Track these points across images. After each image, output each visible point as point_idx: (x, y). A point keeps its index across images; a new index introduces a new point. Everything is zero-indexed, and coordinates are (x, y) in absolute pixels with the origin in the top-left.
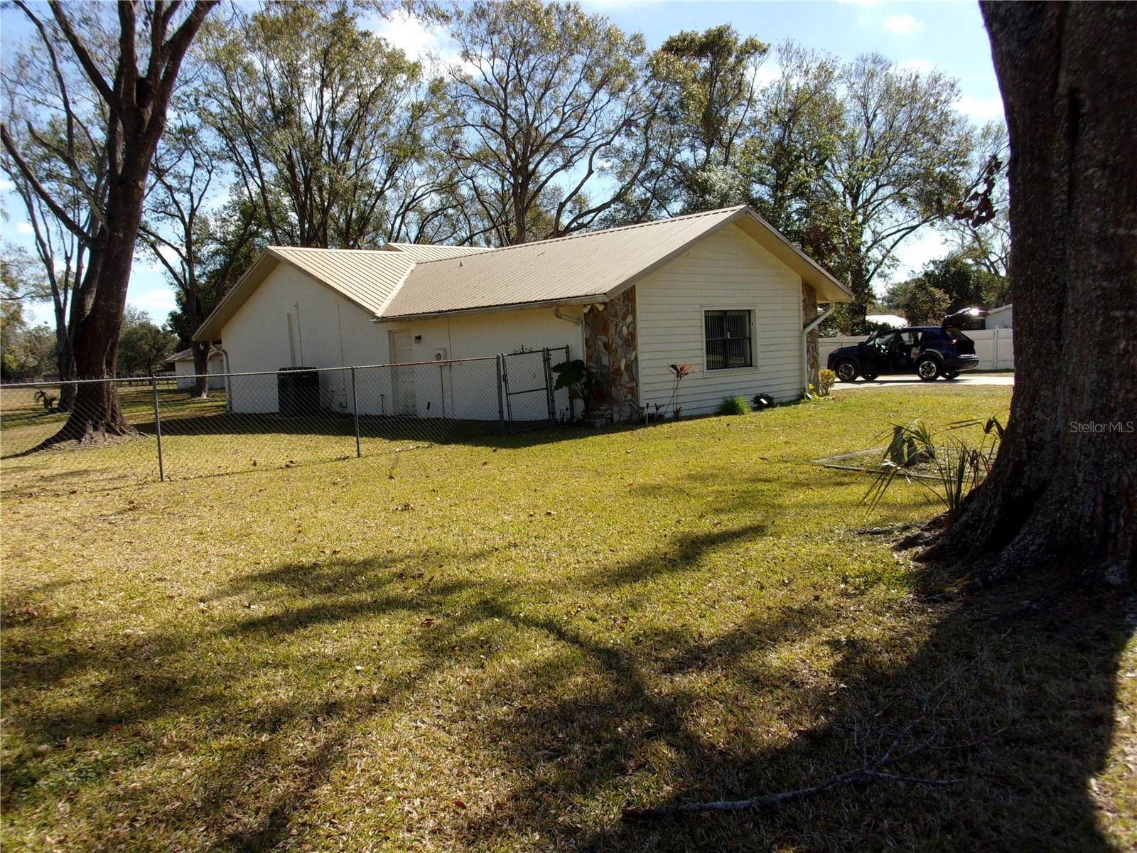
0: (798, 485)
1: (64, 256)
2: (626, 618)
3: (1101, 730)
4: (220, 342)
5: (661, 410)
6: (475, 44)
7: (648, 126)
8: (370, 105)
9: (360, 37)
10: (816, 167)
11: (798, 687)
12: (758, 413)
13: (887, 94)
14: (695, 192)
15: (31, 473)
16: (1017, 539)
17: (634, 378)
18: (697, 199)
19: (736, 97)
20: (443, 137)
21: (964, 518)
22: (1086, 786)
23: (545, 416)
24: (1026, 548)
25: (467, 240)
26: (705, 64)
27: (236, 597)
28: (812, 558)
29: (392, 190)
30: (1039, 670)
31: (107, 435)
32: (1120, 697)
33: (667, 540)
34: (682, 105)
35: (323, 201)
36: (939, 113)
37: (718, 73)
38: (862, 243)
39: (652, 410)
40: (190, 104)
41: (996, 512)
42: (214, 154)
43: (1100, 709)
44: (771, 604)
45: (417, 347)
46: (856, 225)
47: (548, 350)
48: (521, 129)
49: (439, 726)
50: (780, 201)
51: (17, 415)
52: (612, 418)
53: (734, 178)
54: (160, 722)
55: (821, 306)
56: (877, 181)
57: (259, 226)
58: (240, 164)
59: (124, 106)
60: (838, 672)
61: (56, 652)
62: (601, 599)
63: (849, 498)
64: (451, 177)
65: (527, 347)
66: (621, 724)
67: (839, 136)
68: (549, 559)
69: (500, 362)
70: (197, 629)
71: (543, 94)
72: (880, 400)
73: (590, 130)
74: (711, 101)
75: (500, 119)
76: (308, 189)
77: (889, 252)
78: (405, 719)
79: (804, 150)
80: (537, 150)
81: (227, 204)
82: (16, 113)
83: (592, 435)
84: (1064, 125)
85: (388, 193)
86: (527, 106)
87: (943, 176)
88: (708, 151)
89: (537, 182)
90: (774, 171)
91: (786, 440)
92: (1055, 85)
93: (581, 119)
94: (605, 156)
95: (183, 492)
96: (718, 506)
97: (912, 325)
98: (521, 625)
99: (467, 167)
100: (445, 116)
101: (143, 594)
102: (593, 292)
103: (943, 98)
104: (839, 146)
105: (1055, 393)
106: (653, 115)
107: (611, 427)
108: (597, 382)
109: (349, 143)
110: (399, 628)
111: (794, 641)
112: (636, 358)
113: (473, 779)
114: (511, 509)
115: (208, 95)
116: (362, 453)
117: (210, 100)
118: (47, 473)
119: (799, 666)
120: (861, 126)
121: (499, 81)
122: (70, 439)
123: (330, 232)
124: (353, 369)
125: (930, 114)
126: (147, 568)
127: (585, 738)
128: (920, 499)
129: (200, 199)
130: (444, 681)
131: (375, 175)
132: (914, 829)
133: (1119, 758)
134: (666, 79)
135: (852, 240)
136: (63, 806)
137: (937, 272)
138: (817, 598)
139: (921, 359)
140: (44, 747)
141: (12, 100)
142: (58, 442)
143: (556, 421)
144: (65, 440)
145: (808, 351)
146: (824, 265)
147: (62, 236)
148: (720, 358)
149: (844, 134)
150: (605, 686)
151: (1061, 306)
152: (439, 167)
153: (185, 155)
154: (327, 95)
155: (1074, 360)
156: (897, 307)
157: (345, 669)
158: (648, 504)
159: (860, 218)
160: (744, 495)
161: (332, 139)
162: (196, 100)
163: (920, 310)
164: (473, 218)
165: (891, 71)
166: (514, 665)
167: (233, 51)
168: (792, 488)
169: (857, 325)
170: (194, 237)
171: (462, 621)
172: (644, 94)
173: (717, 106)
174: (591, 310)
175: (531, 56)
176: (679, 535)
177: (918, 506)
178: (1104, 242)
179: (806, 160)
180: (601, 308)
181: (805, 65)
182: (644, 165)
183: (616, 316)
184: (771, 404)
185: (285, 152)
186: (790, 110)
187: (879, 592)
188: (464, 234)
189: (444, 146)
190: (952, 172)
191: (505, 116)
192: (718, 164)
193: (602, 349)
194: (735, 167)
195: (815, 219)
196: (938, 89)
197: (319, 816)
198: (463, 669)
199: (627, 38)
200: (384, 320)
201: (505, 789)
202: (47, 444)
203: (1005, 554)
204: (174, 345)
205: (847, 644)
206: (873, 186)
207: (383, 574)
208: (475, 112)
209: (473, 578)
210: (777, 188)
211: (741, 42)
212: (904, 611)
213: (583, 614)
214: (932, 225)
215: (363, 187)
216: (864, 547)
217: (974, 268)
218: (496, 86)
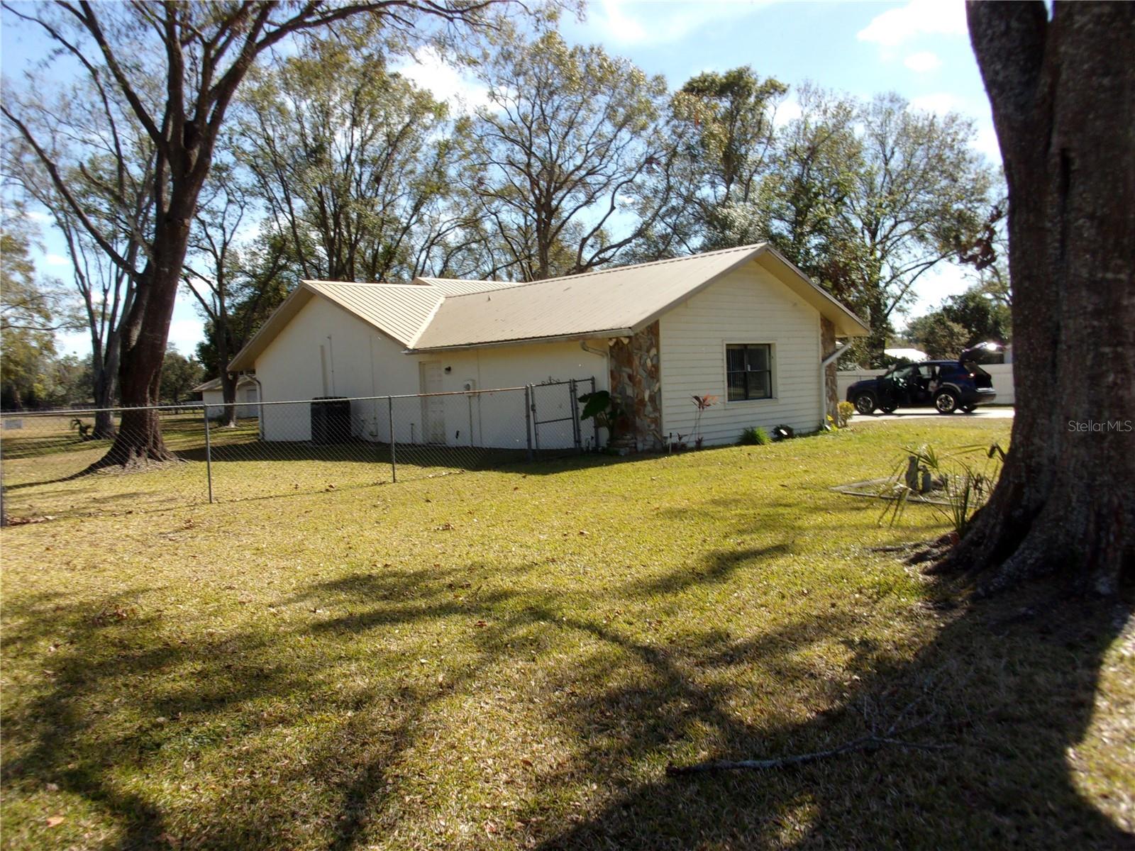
0: (816, 509)
1: (101, 288)
2: (660, 622)
3: (1082, 712)
4: (254, 372)
5: (684, 440)
6: (501, 84)
7: (669, 164)
8: (399, 144)
9: (390, 79)
10: (835, 203)
11: (815, 678)
12: (778, 443)
13: (904, 132)
14: (715, 228)
15: (82, 496)
16: (1016, 553)
17: (657, 409)
18: (716, 234)
19: (755, 136)
20: (467, 174)
21: (969, 535)
22: (1064, 753)
23: (571, 445)
24: (1024, 562)
25: (489, 274)
26: (725, 104)
27: (302, 604)
28: (829, 572)
29: (418, 225)
30: (1031, 665)
31: (149, 460)
32: (1101, 686)
33: (695, 557)
34: (703, 144)
35: (350, 236)
36: (956, 152)
37: (738, 112)
38: (880, 279)
39: (675, 440)
40: (224, 143)
41: (998, 530)
42: (247, 190)
43: (1083, 696)
44: (792, 610)
45: (446, 377)
46: (875, 260)
47: (575, 381)
48: (545, 167)
49: (501, 707)
50: (799, 238)
51: (52, 442)
52: (636, 447)
53: (754, 213)
54: (257, 701)
55: (841, 340)
56: (895, 217)
57: (288, 259)
58: (270, 200)
59: (172, 148)
60: (852, 667)
61: (151, 647)
62: (636, 607)
63: (865, 521)
64: (475, 212)
65: (555, 378)
66: (661, 705)
67: (857, 174)
68: (586, 573)
69: (528, 392)
70: (272, 629)
71: (567, 133)
72: (897, 431)
73: (612, 167)
74: (731, 140)
75: (525, 159)
76: (337, 224)
77: (907, 287)
78: (471, 701)
79: (823, 188)
80: (560, 188)
81: (257, 239)
82: (57, 150)
83: (617, 463)
84: (1057, 180)
85: (414, 228)
86: (550, 143)
87: (960, 212)
88: (728, 188)
89: (560, 218)
90: (793, 208)
91: (805, 468)
92: (1048, 144)
93: (604, 157)
94: (626, 192)
95: (233, 513)
96: (742, 527)
97: (932, 359)
98: (565, 627)
99: (491, 203)
100: (470, 153)
101: (217, 600)
102: (618, 327)
103: (960, 137)
104: (858, 184)
105: (1051, 421)
106: (674, 154)
107: (636, 455)
108: (622, 413)
109: (377, 180)
110: (454, 629)
111: (812, 641)
112: (660, 390)
113: (535, 745)
114: (546, 530)
115: (242, 134)
116: (397, 478)
117: (243, 138)
118: (98, 496)
119: (816, 661)
120: (879, 163)
121: (524, 119)
122: (115, 464)
123: (357, 266)
124: (390, 398)
125: (947, 153)
126: (214, 578)
127: (629, 716)
128: (932, 522)
129: (232, 234)
130: (501, 672)
131: (401, 211)
132: (914, 782)
133: (1096, 733)
134: (687, 119)
135: (870, 276)
136: (188, 765)
137: (955, 307)
138: (833, 605)
139: (938, 392)
140: (161, 719)
141: (54, 138)
142: (103, 467)
143: (582, 449)
144: (109, 465)
145: (827, 384)
146: (843, 301)
147: (100, 269)
148: (740, 391)
149: (862, 171)
150: (645, 676)
151: (1055, 343)
152: (464, 203)
153: (219, 192)
154: (357, 133)
155: (1068, 391)
156: (917, 341)
157: (411, 662)
158: (676, 526)
159: (878, 254)
160: (766, 518)
161: (361, 176)
162: (230, 139)
163: (939, 345)
164: (496, 252)
165: (908, 109)
166: (562, 659)
167: (267, 92)
168: (811, 512)
169: (876, 358)
170: (225, 270)
171: (512, 623)
172: (666, 133)
173: (737, 144)
174: (617, 343)
175: (555, 97)
176: (705, 553)
177: (928, 528)
178: (1094, 286)
179: (825, 196)
180: (626, 341)
181: (823, 104)
182: (665, 201)
183: (640, 349)
184: (791, 435)
185: (316, 188)
186: (809, 149)
187: (890, 600)
188: (487, 268)
189: (469, 182)
190: (970, 209)
191: (529, 154)
192: (738, 200)
193: (626, 380)
194: (755, 204)
195: (835, 254)
196: (955, 128)
197: (409, 770)
198: (517, 663)
199: (649, 79)
200: (415, 352)
201: (564, 753)
202: (93, 469)
203: (1005, 566)
204: (201, 375)
205: (860, 643)
206: (892, 222)
207: (433, 584)
208: (501, 150)
209: (517, 589)
210: (797, 223)
211: (761, 82)
212: (912, 617)
213: (621, 619)
214: (950, 260)
215: (390, 222)
216: (877, 563)
217: (995, 303)
218: (520, 124)
